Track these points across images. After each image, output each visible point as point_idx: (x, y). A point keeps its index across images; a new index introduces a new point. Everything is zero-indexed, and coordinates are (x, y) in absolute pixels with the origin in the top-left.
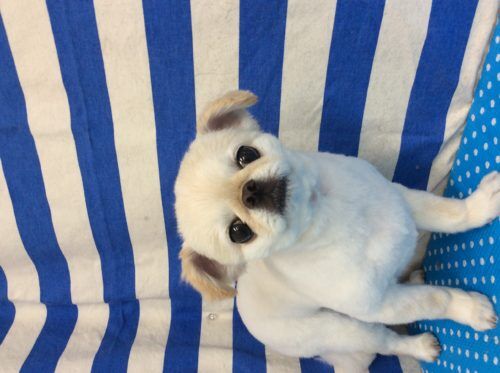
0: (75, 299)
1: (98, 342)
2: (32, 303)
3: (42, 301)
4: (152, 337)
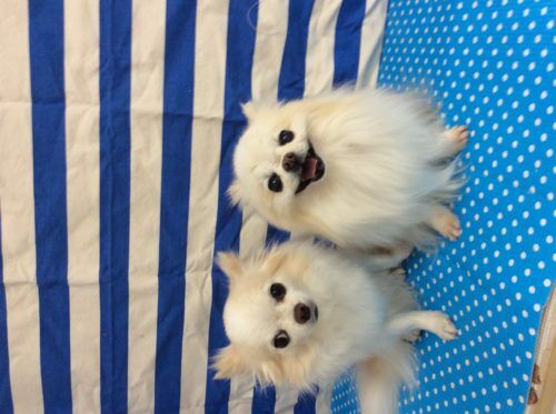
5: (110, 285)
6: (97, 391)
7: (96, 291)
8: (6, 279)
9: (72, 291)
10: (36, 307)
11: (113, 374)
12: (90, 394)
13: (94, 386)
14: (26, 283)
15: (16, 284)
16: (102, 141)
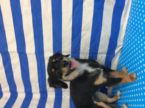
0: (33, 92)
1: (38, 102)
2: (22, 92)
3: (25, 92)
4: (51, 101)
5: (38, 54)
6: (38, 84)
7: (35, 56)
8: (9, 50)
9: (28, 56)
10: (18, 59)
11: (42, 80)
12: (36, 85)
13: (37, 83)
14: (15, 52)
15: (12, 52)
16: (32, 6)
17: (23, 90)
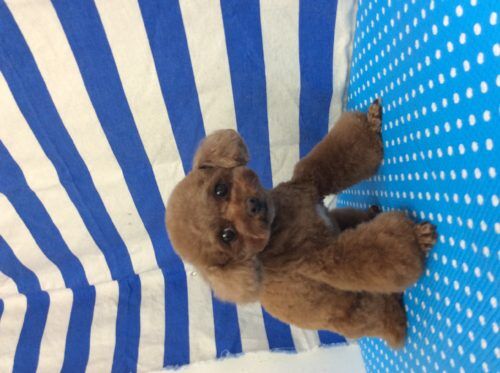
0: (91, 283)
1: (115, 308)
3: (67, 286)
17: (61, 282)
